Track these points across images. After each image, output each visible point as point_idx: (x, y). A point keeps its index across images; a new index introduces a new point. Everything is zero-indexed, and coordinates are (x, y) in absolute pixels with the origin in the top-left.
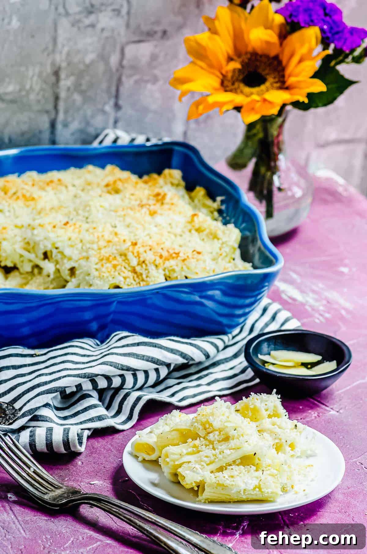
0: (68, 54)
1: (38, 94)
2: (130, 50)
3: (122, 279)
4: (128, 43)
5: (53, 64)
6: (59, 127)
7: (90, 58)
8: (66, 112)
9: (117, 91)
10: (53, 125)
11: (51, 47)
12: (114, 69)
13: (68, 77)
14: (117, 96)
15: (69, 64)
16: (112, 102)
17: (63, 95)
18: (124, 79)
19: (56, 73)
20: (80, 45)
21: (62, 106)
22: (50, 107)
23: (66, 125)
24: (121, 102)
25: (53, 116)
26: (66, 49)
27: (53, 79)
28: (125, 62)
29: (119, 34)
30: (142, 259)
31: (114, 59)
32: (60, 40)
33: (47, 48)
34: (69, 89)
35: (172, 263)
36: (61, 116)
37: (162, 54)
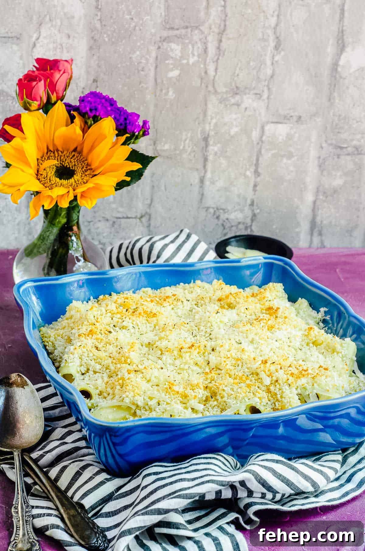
0: (216, 125)
1: (190, 154)
2: (269, 128)
3: (258, 400)
4: (268, 123)
5: (203, 132)
6: (207, 183)
7: (234, 130)
8: (213, 172)
9: (257, 160)
10: (202, 181)
11: (201, 118)
12: (255, 143)
13: (215, 144)
14: (257, 165)
15: (216, 133)
16: (252, 169)
17: (211, 158)
18: (263, 151)
19: (206, 139)
20: (226, 119)
21: (209, 166)
22: (200, 166)
23: (213, 183)
24: (260, 170)
25: (202, 175)
26: (214, 121)
27: (203, 144)
28: (264, 138)
29: (260, 114)
30: (274, 378)
31: (255, 134)
32: (209, 113)
33: (197, 118)
34: (216, 154)
35: (303, 381)
36: (209, 175)
37: (297, 135)
